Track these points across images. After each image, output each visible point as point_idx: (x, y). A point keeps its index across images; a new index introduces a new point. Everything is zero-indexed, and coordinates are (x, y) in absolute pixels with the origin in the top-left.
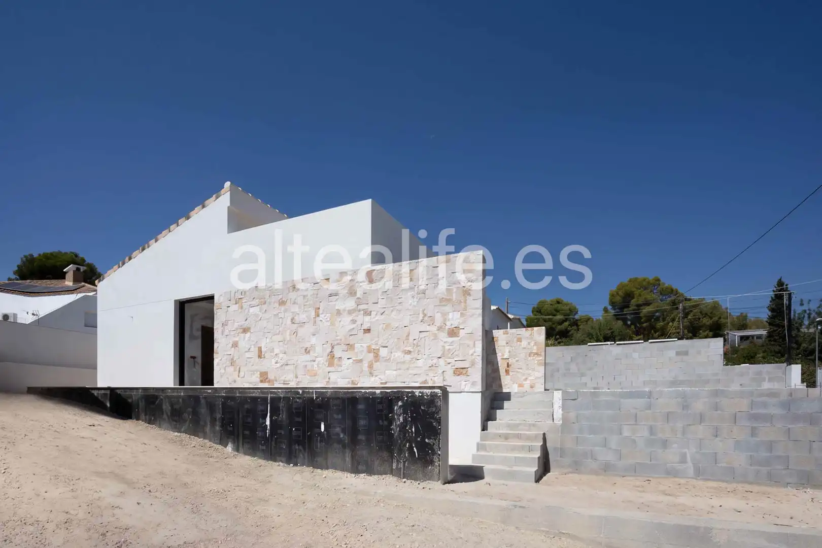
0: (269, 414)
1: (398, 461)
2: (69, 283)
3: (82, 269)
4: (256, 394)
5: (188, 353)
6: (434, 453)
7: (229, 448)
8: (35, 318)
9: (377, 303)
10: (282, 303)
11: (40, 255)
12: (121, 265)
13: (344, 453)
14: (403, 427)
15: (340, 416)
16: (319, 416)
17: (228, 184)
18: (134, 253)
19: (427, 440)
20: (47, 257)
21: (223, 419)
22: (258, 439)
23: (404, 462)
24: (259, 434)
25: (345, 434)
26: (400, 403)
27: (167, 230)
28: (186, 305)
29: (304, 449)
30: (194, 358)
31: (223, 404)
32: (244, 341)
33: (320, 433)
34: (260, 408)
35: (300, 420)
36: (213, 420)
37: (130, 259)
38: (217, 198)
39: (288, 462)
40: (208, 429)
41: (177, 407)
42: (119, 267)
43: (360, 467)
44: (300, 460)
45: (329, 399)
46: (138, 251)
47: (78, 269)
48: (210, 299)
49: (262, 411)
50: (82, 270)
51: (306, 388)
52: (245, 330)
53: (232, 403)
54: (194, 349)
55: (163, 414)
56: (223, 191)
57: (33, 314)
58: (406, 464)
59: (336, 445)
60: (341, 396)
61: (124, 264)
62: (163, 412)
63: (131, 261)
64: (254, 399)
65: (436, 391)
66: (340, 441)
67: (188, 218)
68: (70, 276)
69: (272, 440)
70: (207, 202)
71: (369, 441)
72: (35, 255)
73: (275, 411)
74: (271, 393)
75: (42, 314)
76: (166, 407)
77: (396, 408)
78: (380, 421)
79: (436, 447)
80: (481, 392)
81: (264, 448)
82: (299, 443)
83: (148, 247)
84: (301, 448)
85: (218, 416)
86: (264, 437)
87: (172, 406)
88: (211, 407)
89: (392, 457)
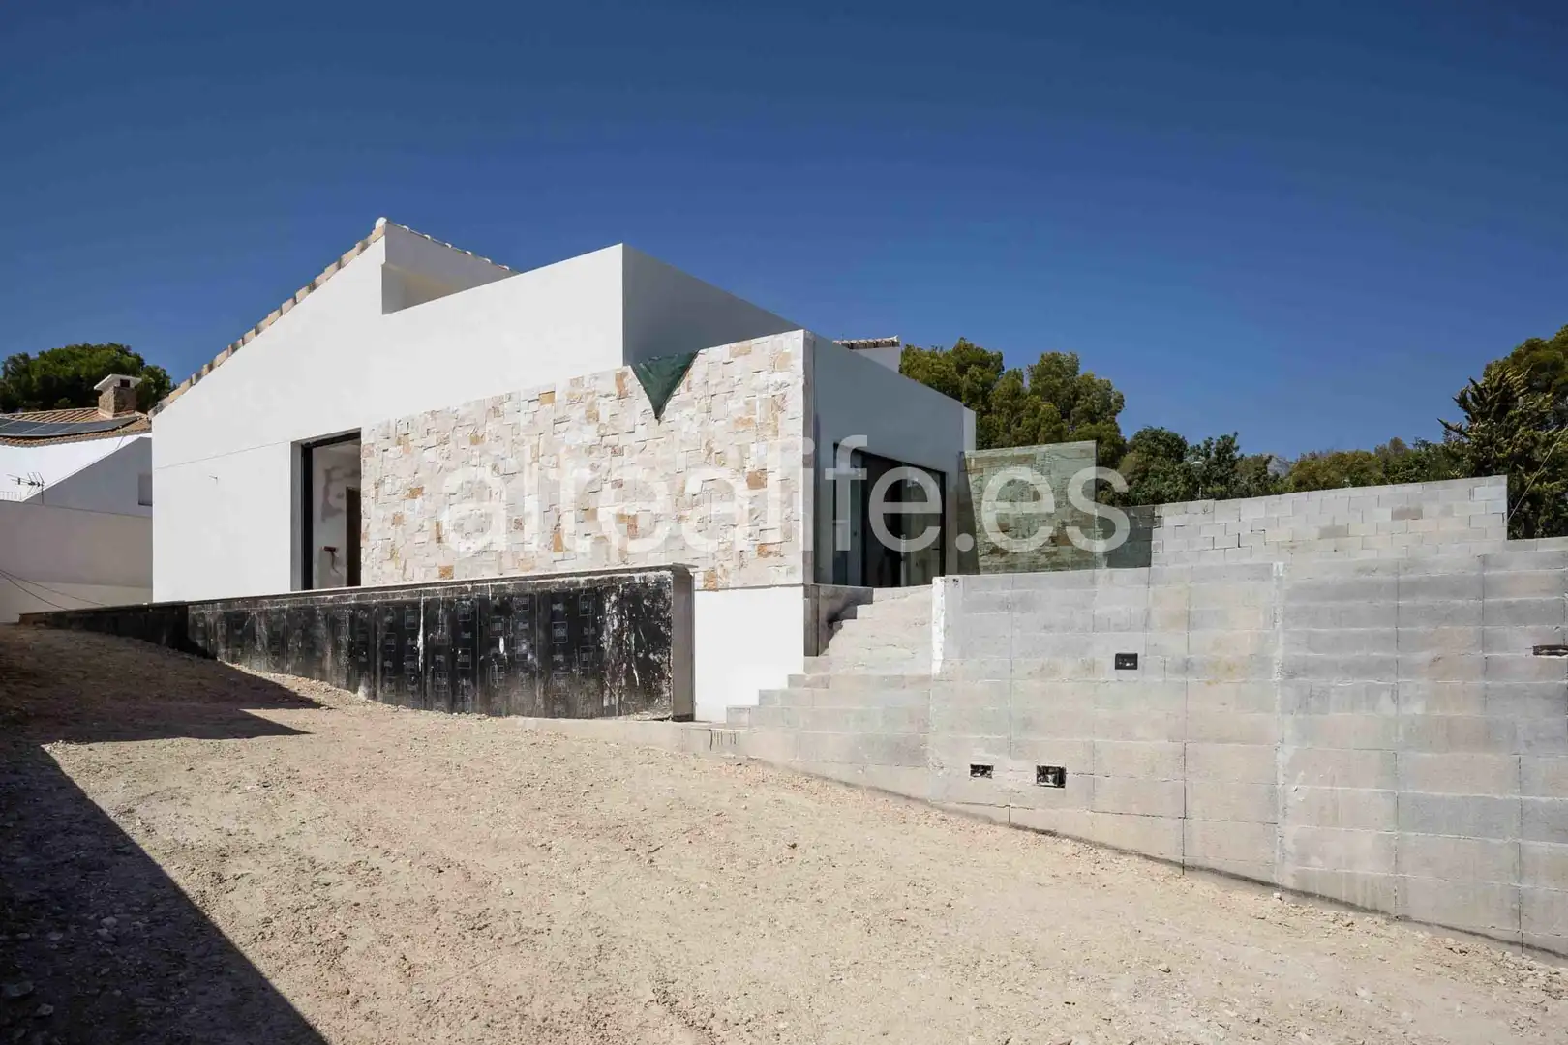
0: (421, 632)
1: (611, 694)
2: (105, 413)
3: (134, 381)
4: (403, 597)
5: (319, 542)
6: (662, 677)
7: (362, 693)
8: (36, 490)
9: (633, 432)
10: (476, 440)
11: (42, 354)
12: (194, 382)
13: (532, 687)
14: (618, 636)
15: (527, 626)
16: (498, 627)
17: (381, 222)
18: (219, 358)
19: (652, 656)
20: (60, 358)
21: (351, 644)
22: (405, 673)
23: (620, 695)
24: (407, 664)
25: (534, 653)
26: (613, 598)
27: (276, 313)
28: (314, 450)
29: (475, 684)
30: (332, 550)
31: (353, 618)
32: (414, 511)
33: (497, 656)
34: (409, 619)
35: (468, 635)
36: (337, 647)
37: (211, 368)
38: (363, 249)
39: (452, 709)
40: (328, 664)
41: (279, 629)
42: (191, 385)
43: (557, 709)
44: (470, 703)
45: (511, 597)
46: (225, 352)
47: (125, 384)
48: (354, 436)
49: (413, 625)
50: (132, 386)
51: (477, 581)
52: (416, 492)
53: (363, 615)
54: (329, 533)
55: (256, 643)
56: (371, 238)
57: (32, 484)
58: (623, 698)
59: (521, 675)
60: (529, 590)
61: (199, 377)
62: (255, 640)
63: (212, 372)
64: (400, 607)
65: (664, 572)
66: (527, 668)
67: (313, 287)
68: (108, 398)
69: (426, 675)
70: (345, 257)
71: (569, 662)
72: (33, 355)
73: (431, 624)
74: (426, 593)
75: (49, 482)
76: (262, 630)
77: (607, 605)
78: (585, 629)
79: (664, 666)
80: (803, 584)
81: (415, 687)
82: (465, 674)
83: (244, 344)
84: (470, 683)
85: (344, 638)
86: (414, 671)
87: (270, 628)
88: (333, 624)
89: (602, 688)
